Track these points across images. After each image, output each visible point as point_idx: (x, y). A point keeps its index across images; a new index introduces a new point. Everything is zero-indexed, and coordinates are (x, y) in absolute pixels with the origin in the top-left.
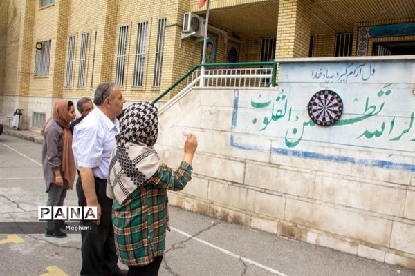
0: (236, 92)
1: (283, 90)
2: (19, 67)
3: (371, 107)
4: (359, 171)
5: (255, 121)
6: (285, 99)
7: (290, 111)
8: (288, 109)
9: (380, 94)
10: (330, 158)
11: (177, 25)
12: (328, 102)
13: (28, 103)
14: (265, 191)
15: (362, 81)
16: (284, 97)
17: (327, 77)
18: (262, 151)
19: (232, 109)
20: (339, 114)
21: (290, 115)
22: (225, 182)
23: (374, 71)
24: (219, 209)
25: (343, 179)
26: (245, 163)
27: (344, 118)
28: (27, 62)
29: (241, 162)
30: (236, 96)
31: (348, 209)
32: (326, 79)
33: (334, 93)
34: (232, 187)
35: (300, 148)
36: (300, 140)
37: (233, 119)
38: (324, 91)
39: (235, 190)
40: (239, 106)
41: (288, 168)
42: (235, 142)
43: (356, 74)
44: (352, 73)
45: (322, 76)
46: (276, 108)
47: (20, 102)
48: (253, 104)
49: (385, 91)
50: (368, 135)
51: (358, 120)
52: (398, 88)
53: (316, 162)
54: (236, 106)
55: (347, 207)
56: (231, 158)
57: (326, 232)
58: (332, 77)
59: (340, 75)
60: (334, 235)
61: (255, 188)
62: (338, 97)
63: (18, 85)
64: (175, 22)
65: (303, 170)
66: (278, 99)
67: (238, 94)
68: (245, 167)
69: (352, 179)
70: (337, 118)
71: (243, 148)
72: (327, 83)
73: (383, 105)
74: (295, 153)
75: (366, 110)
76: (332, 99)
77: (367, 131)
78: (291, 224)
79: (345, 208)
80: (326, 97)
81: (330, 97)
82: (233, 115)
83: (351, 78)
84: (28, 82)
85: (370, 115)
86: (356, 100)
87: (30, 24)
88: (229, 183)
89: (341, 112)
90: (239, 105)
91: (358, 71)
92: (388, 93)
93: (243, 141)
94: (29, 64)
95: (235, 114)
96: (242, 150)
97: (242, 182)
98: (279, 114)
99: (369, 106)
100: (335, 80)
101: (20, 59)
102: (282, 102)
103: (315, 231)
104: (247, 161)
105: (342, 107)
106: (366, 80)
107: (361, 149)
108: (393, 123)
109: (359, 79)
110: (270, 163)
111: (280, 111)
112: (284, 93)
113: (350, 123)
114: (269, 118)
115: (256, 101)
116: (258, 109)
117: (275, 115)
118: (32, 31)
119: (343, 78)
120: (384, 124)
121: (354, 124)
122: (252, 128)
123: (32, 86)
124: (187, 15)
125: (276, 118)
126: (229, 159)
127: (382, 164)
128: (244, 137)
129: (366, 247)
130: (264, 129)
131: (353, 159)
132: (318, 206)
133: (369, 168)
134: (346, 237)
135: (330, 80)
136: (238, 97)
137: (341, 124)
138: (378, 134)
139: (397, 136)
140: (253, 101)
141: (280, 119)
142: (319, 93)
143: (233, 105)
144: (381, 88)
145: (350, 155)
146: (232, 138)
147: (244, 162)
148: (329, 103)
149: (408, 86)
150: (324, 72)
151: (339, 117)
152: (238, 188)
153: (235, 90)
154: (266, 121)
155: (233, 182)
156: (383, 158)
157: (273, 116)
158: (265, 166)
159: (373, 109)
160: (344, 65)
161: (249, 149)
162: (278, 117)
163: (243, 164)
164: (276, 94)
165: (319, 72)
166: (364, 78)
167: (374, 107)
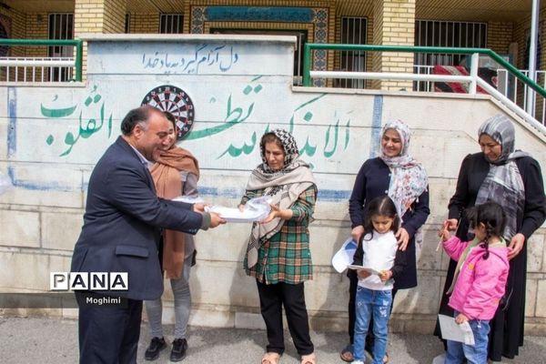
0: (11, 92)
1: (95, 87)
3: (236, 110)
5: (50, 140)
6: (101, 102)
7: (110, 120)
8: (106, 117)
9: (247, 91)
12: (170, 104)
15: (220, 72)
16: (97, 99)
17: (167, 66)
18: (67, 189)
19: (6, 122)
20: (189, 122)
21: (110, 127)
22: (6, 249)
23: (236, 57)
26: (40, 213)
27: (196, 128)
29: (32, 211)
30: (12, 97)
31: (214, 264)
32: (165, 69)
33: (179, 91)
34: (20, 256)
37: (9, 139)
38: (163, 88)
39: (26, 261)
40: (18, 116)
42: (17, 177)
43: (211, 61)
44: (204, 59)
45: (159, 64)
46: (86, 117)
48: (44, 111)
49: (254, 85)
50: (234, 152)
51: (217, 130)
52: (271, 82)
54: (13, 116)
55: (212, 261)
56: (13, 207)
58: (174, 65)
59: (186, 63)
61: (62, 253)
62: (186, 96)
66: (88, 102)
67: (15, 94)
68: (40, 220)
70: (186, 129)
71: (34, 188)
72: (167, 74)
73: (252, 107)
75: (229, 115)
76: (177, 100)
77: (231, 146)
79: (209, 263)
80: (167, 96)
81: (173, 96)
82: (10, 133)
83: (204, 68)
85: (234, 122)
86: (213, 99)
88: (12, 249)
89: (192, 118)
90: (19, 113)
91: (213, 57)
92: (258, 89)
93: (33, 175)
95: (11, 130)
96: (32, 191)
97: (38, 246)
98: (91, 126)
99: (232, 109)
100: (179, 69)
102: (95, 107)
104: (43, 209)
105: (192, 111)
106: (225, 70)
107: (225, 172)
109: (216, 68)
111: (92, 121)
112: (98, 92)
113: (205, 135)
114: (76, 134)
115: (51, 106)
116: (56, 119)
117: (84, 128)
119: (192, 67)
120: (255, 133)
121: (213, 136)
122: (46, 153)
125: (87, 133)
126: (9, 209)
128: (31, 168)
129: (246, 314)
130: (68, 152)
131: (215, 189)
134: (216, 305)
135: (172, 70)
136: (15, 100)
137: (193, 138)
138: (248, 150)
140: (45, 106)
141: (93, 134)
142: (156, 90)
143: (6, 114)
144: (248, 82)
146: (11, 173)
147: (37, 210)
148: (173, 106)
149: (283, 79)
150: (161, 57)
151: (189, 126)
152: (31, 257)
153: (9, 87)
154: (70, 139)
157: (81, 131)
158: (76, 214)
159: (237, 114)
160: (193, 47)
161: (45, 188)
162: (90, 132)
163: (36, 215)
164: (85, 93)
165: (153, 57)
166: (223, 67)
167: (239, 110)
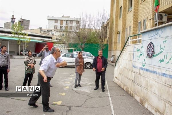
0: (134, 46)
2: (114, 41)
4: (158, 78)
5: (137, 57)
6: (143, 47)
7: (144, 52)
9: (164, 42)
10: (151, 72)
11: (152, 19)
13: (116, 53)
14: (138, 84)
15: (159, 37)
17: (151, 37)
18: (138, 68)
21: (144, 54)
23: (162, 32)
24: (130, 90)
25: (154, 81)
27: (155, 54)
28: (116, 39)
31: (155, 94)
33: (152, 43)
35: (145, 67)
36: (145, 64)
37: (133, 56)
41: (143, 75)
42: (133, 65)
47: (114, 53)
50: (161, 61)
51: (158, 54)
52: (168, 39)
53: (148, 73)
54: (134, 51)
55: (155, 93)
56: (133, 71)
57: (150, 104)
59: (154, 36)
60: (151, 106)
63: (113, 47)
64: (151, 18)
65: (146, 77)
66: (141, 48)
69: (156, 81)
70: (153, 54)
72: (151, 39)
73: (164, 47)
74: (144, 69)
75: (160, 50)
76: (152, 46)
77: (160, 59)
78: (142, 99)
83: (157, 36)
84: (116, 46)
85: (161, 52)
87: (117, 25)
91: (158, 33)
92: (166, 41)
93: (135, 64)
94: (117, 39)
95: (134, 54)
96: (134, 68)
100: (153, 38)
101: (114, 38)
103: (147, 102)
104: (135, 72)
105: (154, 49)
107: (159, 67)
108: (167, 55)
110: (139, 73)
111: (142, 52)
112: (143, 45)
116: (138, 52)
118: (117, 28)
120: (165, 56)
121: (157, 56)
122: (137, 59)
123: (117, 47)
124: (156, 14)
125: (141, 55)
127: (164, 75)
129: (159, 113)
130: (139, 59)
131: (157, 72)
132: (148, 92)
133: (160, 76)
134: (154, 107)
136: (134, 48)
138: (163, 61)
139: (168, 62)
140: (137, 49)
142: (149, 44)
144: (164, 39)
145: (156, 70)
148: (151, 48)
149: (171, 37)
150: (151, 35)
154: (139, 57)
155: (133, 81)
156: (164, 72)
160: (155, 31)
161: (136, 68)
163: (134, 74)
164: (141, 46)
165: (149, 35)
166: (160, 35)
167: (162, 48)
